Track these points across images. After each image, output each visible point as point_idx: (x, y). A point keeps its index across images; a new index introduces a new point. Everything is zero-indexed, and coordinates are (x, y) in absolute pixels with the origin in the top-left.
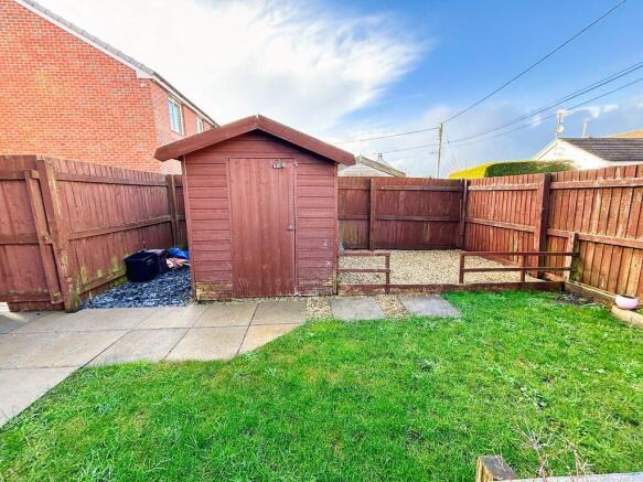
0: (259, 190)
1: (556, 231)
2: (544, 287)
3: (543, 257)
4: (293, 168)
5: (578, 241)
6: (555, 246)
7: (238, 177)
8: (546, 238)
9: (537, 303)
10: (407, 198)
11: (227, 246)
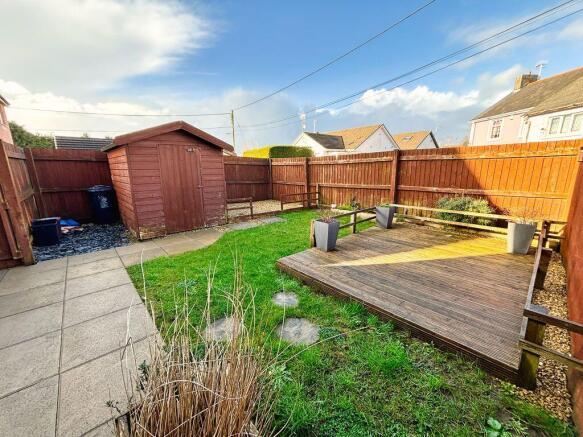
0: (179, 164)
1: (312, 184)
2: (311, 208)
3: (309, 194)
4: (199, 151)
5: (320, 187)
6: (312, 190)
7: (165, 155)
8: (309, 187)
9: (310, 213)
10: (240, 170)
11: (160, 201)
